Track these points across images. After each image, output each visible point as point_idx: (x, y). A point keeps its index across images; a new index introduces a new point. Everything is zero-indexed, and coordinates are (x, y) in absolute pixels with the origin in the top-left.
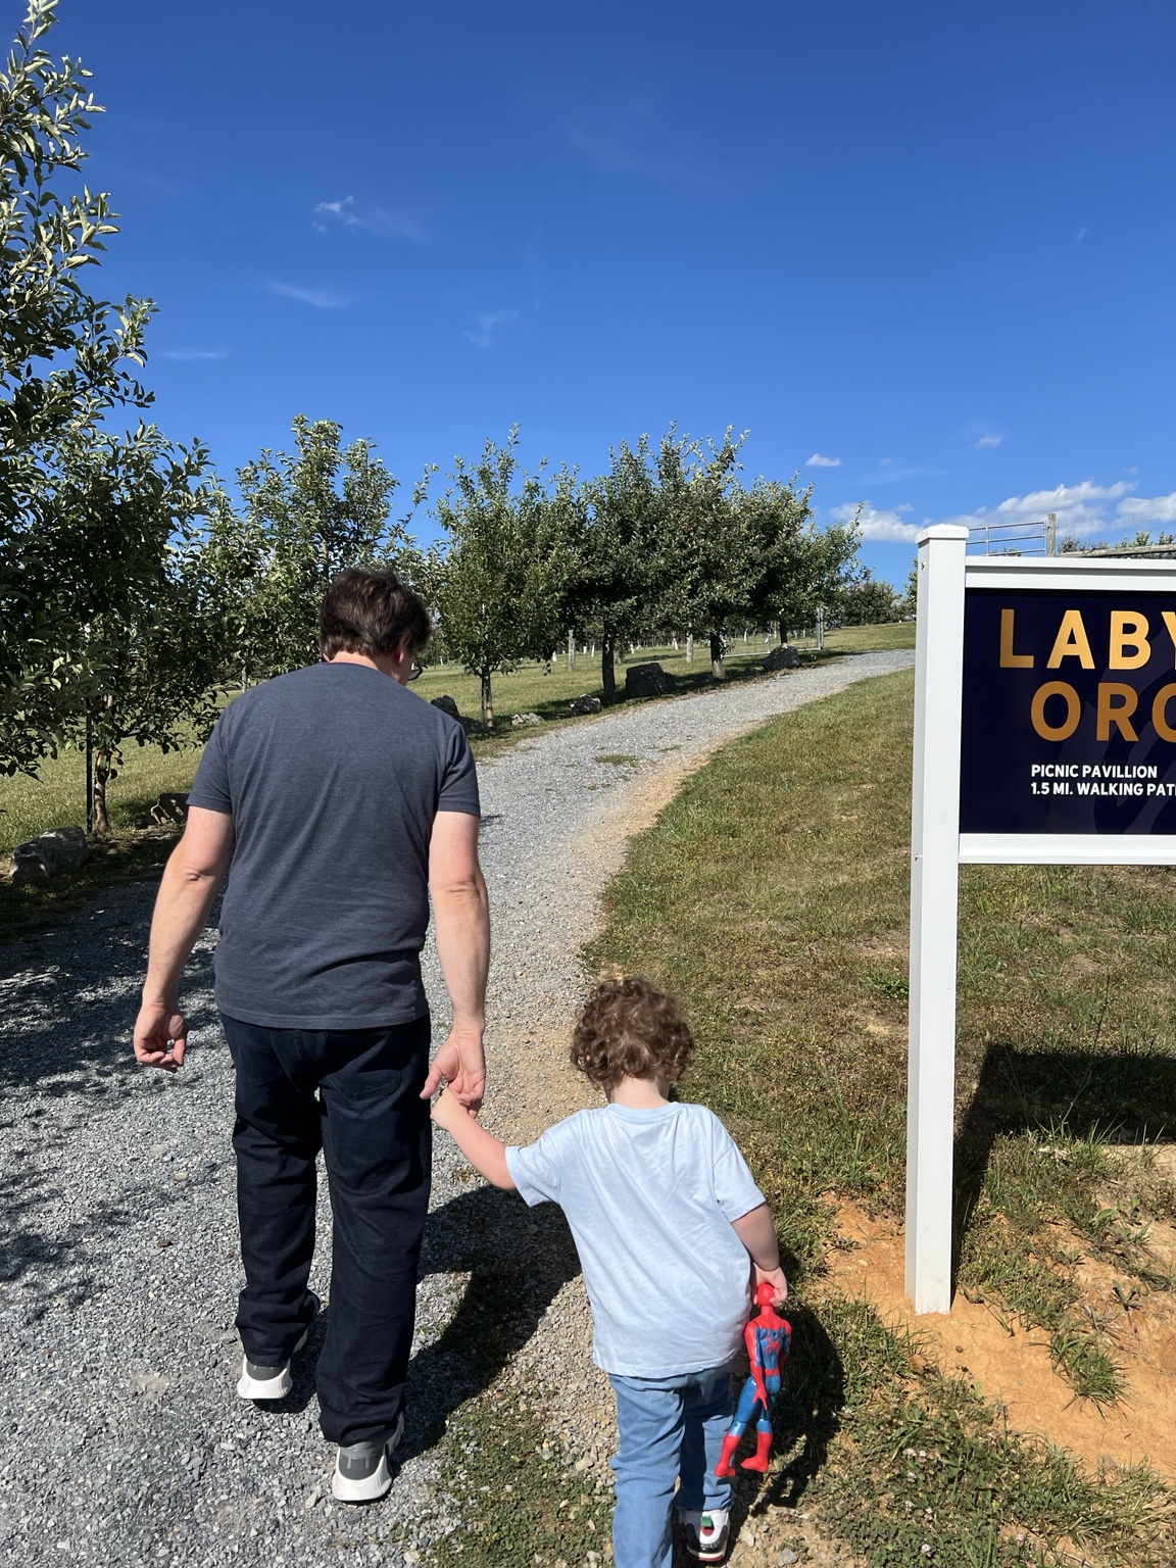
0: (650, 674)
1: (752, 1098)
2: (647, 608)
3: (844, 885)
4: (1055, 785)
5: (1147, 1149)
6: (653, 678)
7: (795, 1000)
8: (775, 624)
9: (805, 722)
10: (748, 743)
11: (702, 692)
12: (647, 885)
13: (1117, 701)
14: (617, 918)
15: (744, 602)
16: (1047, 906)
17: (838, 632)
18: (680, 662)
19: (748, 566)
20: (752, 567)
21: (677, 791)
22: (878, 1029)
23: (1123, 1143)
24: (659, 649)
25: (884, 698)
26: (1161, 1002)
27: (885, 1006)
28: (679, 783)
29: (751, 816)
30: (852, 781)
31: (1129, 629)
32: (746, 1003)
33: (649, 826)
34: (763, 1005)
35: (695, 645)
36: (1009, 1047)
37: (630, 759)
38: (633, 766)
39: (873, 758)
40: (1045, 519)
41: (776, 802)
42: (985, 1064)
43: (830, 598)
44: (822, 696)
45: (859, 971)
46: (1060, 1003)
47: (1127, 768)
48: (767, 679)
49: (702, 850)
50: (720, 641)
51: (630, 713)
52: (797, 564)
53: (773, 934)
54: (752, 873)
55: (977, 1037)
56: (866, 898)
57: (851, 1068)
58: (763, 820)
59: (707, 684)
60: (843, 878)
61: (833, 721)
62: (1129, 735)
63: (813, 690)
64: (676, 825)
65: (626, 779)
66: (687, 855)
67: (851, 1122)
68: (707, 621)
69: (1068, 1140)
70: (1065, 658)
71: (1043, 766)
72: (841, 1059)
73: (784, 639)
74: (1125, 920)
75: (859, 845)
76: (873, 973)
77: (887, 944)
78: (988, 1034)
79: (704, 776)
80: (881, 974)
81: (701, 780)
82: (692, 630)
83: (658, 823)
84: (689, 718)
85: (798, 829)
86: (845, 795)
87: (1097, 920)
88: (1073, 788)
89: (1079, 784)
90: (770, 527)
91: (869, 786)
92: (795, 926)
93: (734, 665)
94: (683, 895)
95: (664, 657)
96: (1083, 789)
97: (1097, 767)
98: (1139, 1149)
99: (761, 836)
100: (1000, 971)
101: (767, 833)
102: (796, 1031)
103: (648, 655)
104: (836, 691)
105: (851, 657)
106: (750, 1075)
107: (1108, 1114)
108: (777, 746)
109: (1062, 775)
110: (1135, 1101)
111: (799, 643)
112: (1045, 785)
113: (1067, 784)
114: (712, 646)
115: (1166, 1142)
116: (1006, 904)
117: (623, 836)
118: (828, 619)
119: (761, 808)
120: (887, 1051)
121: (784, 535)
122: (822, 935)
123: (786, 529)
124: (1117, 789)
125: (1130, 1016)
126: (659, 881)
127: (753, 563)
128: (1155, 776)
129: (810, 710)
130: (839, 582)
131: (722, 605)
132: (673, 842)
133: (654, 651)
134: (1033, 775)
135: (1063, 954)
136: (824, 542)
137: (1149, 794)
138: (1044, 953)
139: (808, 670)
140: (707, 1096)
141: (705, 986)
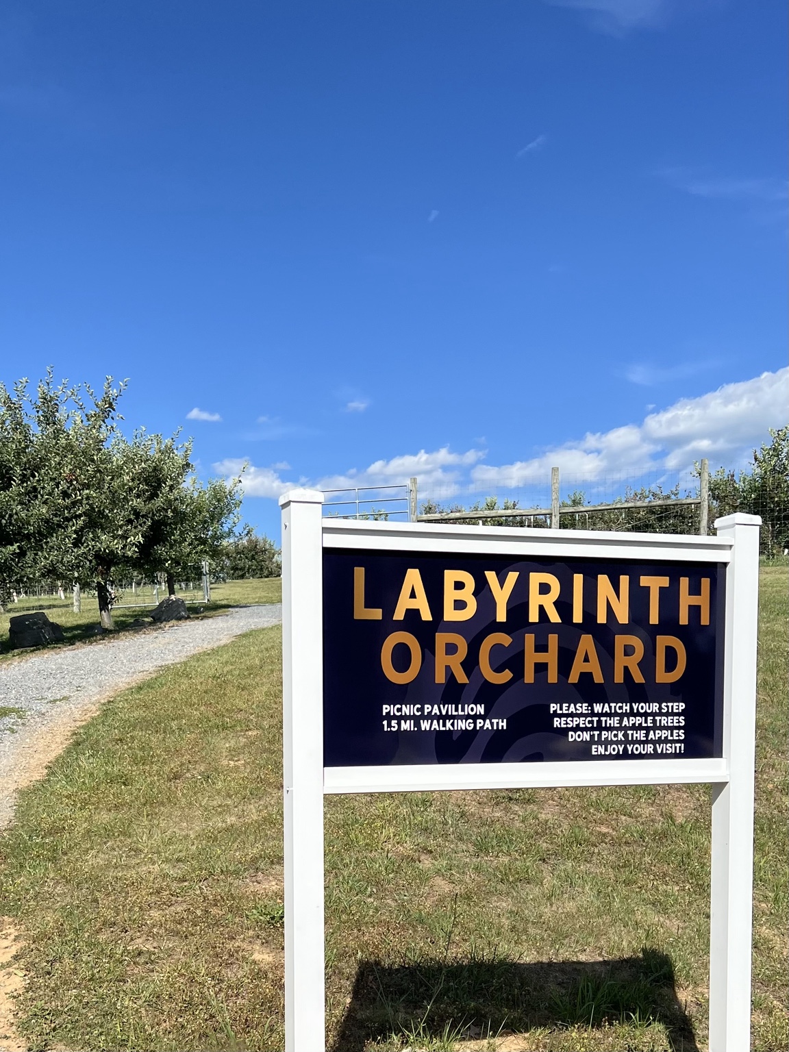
0: (35, 623)
1: (145, 1031)
2: (30, 556)
3: (232, 826)
4: (403, 722)
5: (491, 1041)
6: (39, 628)
7: (186, 936)
8: (162, 576)
9: (193, 672)
10: (138, 692)
11: (91, 643)
12: (38, 837)
13: (451, 649)
14: (7, 872)
15: (130, 554)
16: (410, 836)
17: (222, 585)
18: (67, 612)
19: (132, 517)
20: (137, 518)
21: (68, 742)
22: (262, 956)
23: (471, 1038)
24: (44, 599)
25: (267, 650)
26: (503, 915)
27: (270, 935)
28: (69, 734)
29: (143, 764)
30: (239, 729)
31: (459, 586)
32: (139, 943)
33: (38, 778)
34: (155, 944)
35: (82, 595)
36: (377, 963)
37: (17, 711)
38: (20, 717)
39: (258, 706)
40: (408, 482)
41: (167, 750)
42: (357, 980)
43: (215, 553)
44: (209, 647)
45: (245, 905)
46: (421, 921)
47: (460, 706)
48: (156, 630)
49: (94, 800)
50: (108, 591)
51: (16, 663)
52: (181, 517)
53: (165, 876)
54: (144, 819)
55: (350, 956)
56: (252, 838)
57: (237, 995)
58: (155, 768)
59: (96, 635)
60: (231, 820)
61: (220, 672)
62: (462, 678)
63: (200, 641)
64: (67, 776)
65: (13, 731)
66: (79, 805)
67: (238, 1044)
68: (93, 570)
69: (426, 1040)
70: (408, 611)
71: (392, 706)
72: (229, 987)
73: (172, 592)
74: (475, 845)
75: (245, 788)
76: (259, 906)
77: (271, 878)
78: (360, 953)
79: (94, 726)
80: (266, 906)
81: (92, 731)
82: (78, 580)
83: (48, 775)
84: (78, 669)
85: (188, 775)
86: (233, 742)
87: (452, 846)
88: (417, 724)
89: (422, 721)
90: (154, 481)
91: (255, 733)
92: (185, 867)
93: (123, 616)
94: (76, 845)
95: (50, 607)
96: (425, 725)
97: (436, 706)
98: (485, 1042)
99: (152, 783)
100: (370, 896)
101: (158, 780)
102: (187, 966)
103: (32, 605)
104: (223, 643)
105: (237, 609)
106: (143, 1010)
107: (460, 1014)
108: (167, 696)
109: (408, 714)
110: (481, 1001)
111: (187, 595)
112: (394, 723)
113: (412, 721)
114: (100, 596)
115: (507, 1034)
116: (376, 835)
117: (12, 789)
118: (213, 573)
119: (153, 756)
120: (270, 975)
121: (167, 488)
122: (211, 874)
123: (169, 483)
124: (453, 725)
125: (479, 927)
126: (50, 833)
127: (137, 514)
128: (483, 713)
129: (198, 661)
130: (222, 537)
131: (109, 554)
132: (65, 793)
133: (39, 600)
134: (384, 714)
135: (423, 878)
136: (207, 496)
137: (478, 728)
138: (407, 877)
139: (196, 622)
140: (101, 1034)
141: (99, 931)
